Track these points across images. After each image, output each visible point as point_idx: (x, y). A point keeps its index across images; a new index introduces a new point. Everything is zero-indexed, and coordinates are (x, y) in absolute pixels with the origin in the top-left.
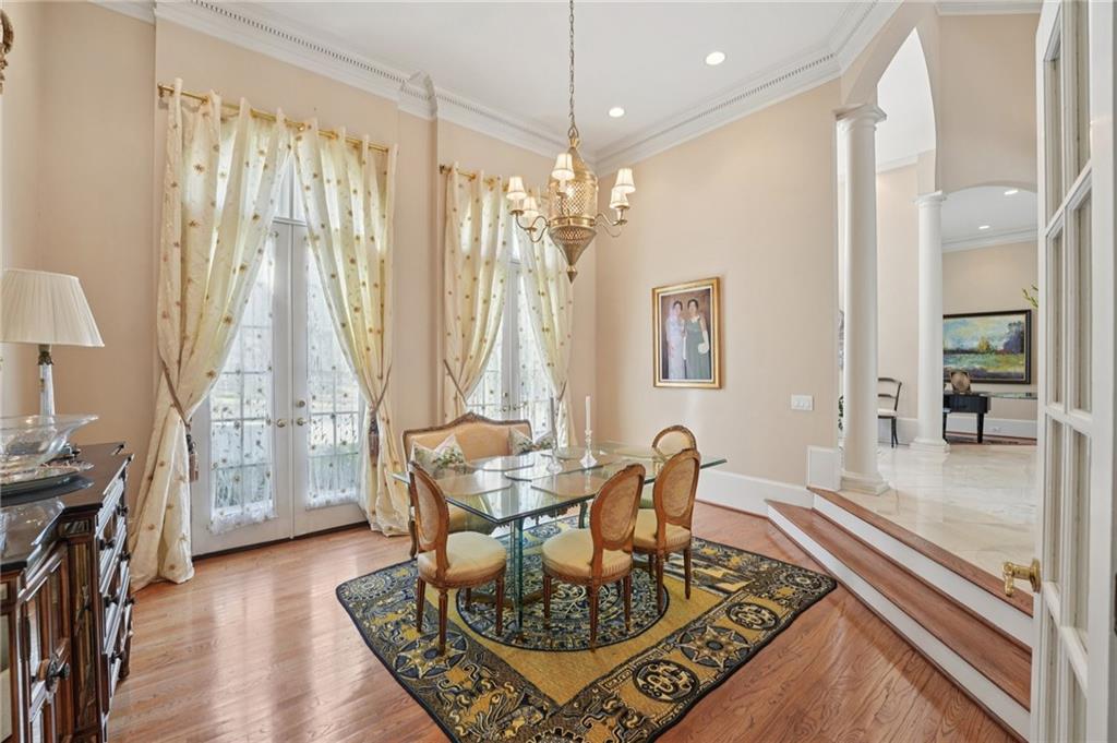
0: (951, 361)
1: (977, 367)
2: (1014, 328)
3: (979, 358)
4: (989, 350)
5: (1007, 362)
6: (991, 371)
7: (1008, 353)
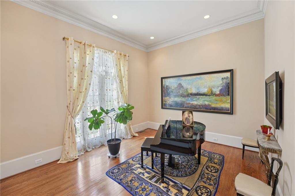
0: (194, 99)
1: (207, 103)
2: (225, 81)
3: (207, 98)
4: (212, 94)
5: (221, 101)
6: (213, 105)
7: (221, 96)
